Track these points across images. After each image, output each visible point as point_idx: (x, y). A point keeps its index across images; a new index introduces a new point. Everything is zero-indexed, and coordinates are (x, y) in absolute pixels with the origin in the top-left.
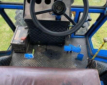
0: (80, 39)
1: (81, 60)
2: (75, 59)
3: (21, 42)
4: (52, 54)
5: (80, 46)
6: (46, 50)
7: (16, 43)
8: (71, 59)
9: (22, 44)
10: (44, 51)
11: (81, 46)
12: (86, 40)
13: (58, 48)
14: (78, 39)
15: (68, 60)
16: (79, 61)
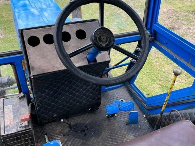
0: (117, 90)
1: (137, 123)
2: (127, 124)
3: (23, 125)
4: (84, 131)
5: (122, 101)
6: (70, 128)
7: (14, 131)
8: (120, 127)
9: (27, 128)
10: (67, 130)
11: (124, 101)
12: (126, 89)
13: (89, 116)
14: (114, 90)
15: (116, 130)
16: (134, 125)
